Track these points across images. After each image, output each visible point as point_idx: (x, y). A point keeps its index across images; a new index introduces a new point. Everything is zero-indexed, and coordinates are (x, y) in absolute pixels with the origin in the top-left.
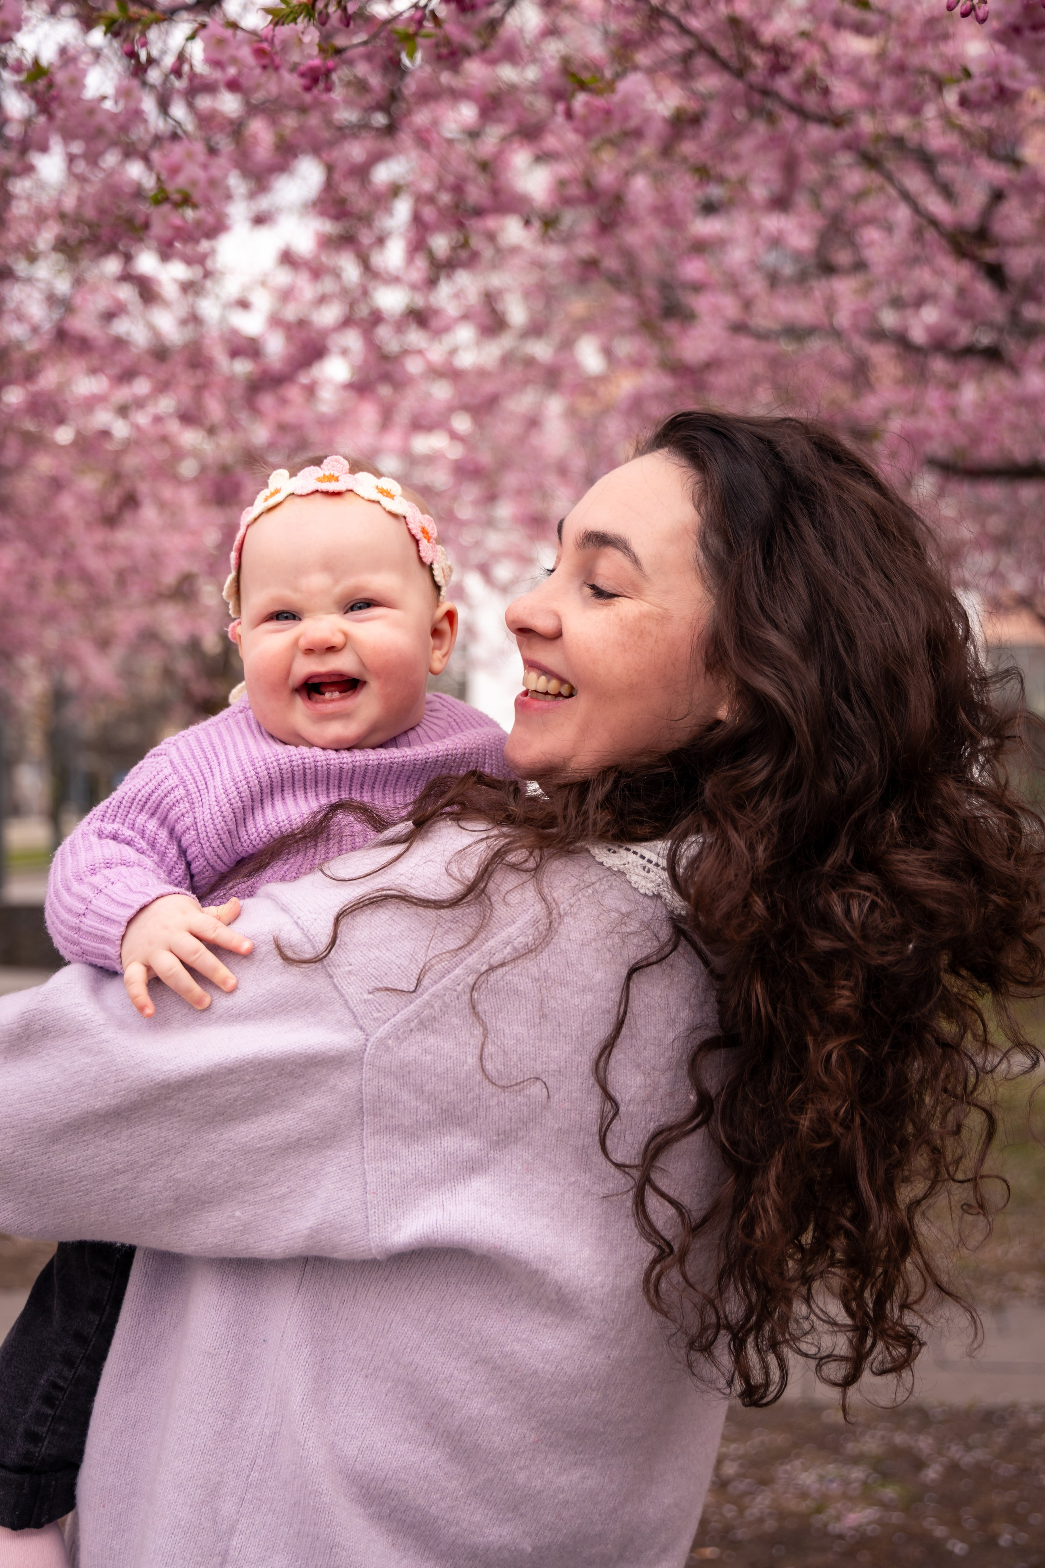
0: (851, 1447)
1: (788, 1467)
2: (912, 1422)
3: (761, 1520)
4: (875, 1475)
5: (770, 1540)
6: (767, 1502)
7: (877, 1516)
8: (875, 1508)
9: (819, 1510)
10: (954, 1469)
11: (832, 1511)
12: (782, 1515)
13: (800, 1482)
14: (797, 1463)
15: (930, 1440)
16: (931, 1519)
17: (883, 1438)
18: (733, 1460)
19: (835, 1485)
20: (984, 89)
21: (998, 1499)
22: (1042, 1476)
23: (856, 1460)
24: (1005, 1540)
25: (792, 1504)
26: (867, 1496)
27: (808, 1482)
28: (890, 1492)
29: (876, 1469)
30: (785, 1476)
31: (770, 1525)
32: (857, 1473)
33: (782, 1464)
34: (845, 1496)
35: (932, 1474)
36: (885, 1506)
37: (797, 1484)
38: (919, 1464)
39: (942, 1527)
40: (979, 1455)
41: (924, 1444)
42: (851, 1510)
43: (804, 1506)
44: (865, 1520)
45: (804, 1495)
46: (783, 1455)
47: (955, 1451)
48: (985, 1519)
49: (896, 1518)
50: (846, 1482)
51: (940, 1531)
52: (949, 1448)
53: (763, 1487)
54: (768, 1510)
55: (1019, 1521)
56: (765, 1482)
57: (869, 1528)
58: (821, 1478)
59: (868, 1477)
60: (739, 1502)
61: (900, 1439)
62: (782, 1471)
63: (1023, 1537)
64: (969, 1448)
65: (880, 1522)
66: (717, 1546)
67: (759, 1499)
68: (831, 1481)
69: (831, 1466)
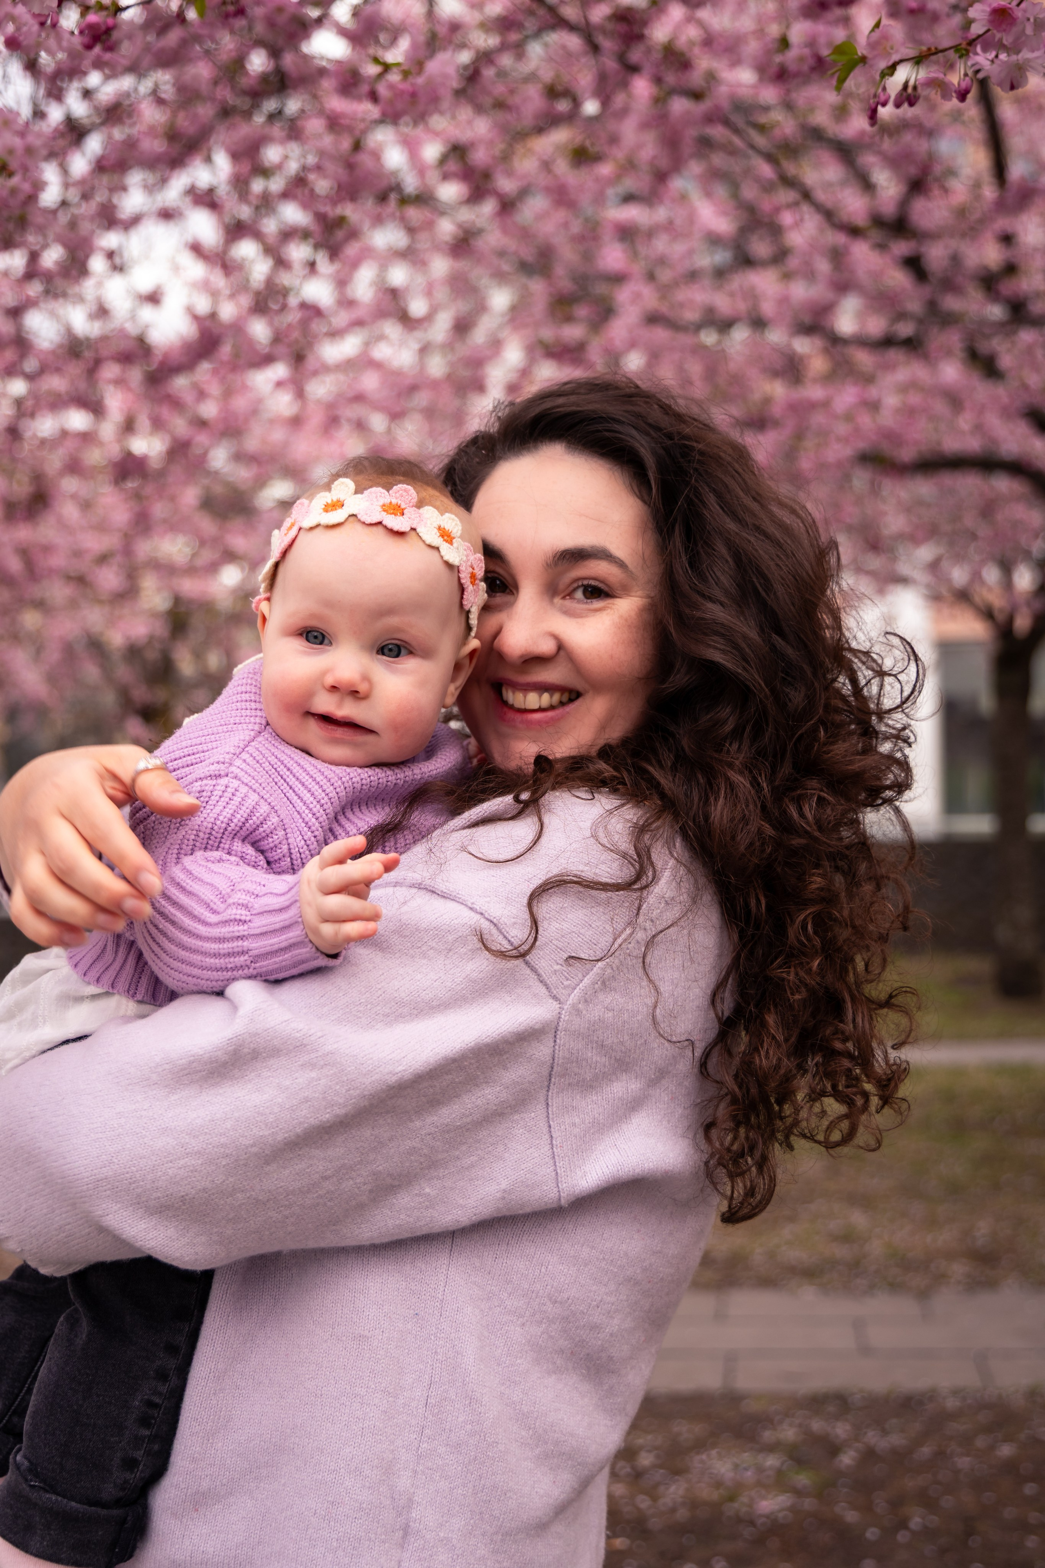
0: (768, 1436)
1: (704, 1457)
2: (831, 1409)
3: (673, 1510)
4: (790, 1462)
5: (680, 1529)
6: (681, 1492)
7: (789, 1504)
8: (788, 1495)
9: (732, 1499)
10: (870, 1455)
11: (744, 1499)
12: (693, 1504)
13: (715, 1471)
14: (714, 1452)
15: (848, 1427)
16: (843, 1504)
17: (800, 1425)
18: (649, 1451)
19: (749, 1473)
20: (801, 59)
21: (911, 1483)
22: (956, 1459)
23: (771, 1448)
24: (916, 1522)
25: (706, 1493)
26: (780, 1482)
27: (723, 1470)
28: (803, 1479)
29: (791, 1457)
30: (700, 1465)
31: (682, 1514)
32: (772, 1461)
33: (698, 1453)
34: (759, 1484)
35: (847, 1459)
36: (798, 1493)
37: (711, 1473)
38: (833, 1449)
39: (852, 1512)
40: (896, 1440)
41: (841, 1430)
42: (764, 1498)
43: (715, 1496)
44: (777, 1507)
45: (718, 1484)
46: (700, 1445)
47: (872, 1437)
48: (896, 1503)
49: (808, 1504)
50: (760, 1470)
51: (851, 1516)
52: (865, 1433)
53: (677, 1477)
54: (680, 1500)
55: (929, 1503)
56: (677, 1472)
57: (780, 1515)
58: (736, 1467)
59: (782, 1464)
60: (653, 1494)
61: (817, 1425)
62: (697, 1461)
63: (934, 1520)
64: (885, 1432)
65: (792, 1509)
66: (628, 1537)
67: (673, 1489)
68: (746, 1469)
69: (746, 1454)
